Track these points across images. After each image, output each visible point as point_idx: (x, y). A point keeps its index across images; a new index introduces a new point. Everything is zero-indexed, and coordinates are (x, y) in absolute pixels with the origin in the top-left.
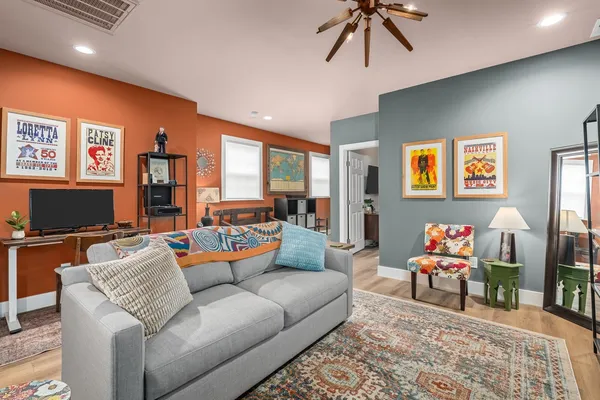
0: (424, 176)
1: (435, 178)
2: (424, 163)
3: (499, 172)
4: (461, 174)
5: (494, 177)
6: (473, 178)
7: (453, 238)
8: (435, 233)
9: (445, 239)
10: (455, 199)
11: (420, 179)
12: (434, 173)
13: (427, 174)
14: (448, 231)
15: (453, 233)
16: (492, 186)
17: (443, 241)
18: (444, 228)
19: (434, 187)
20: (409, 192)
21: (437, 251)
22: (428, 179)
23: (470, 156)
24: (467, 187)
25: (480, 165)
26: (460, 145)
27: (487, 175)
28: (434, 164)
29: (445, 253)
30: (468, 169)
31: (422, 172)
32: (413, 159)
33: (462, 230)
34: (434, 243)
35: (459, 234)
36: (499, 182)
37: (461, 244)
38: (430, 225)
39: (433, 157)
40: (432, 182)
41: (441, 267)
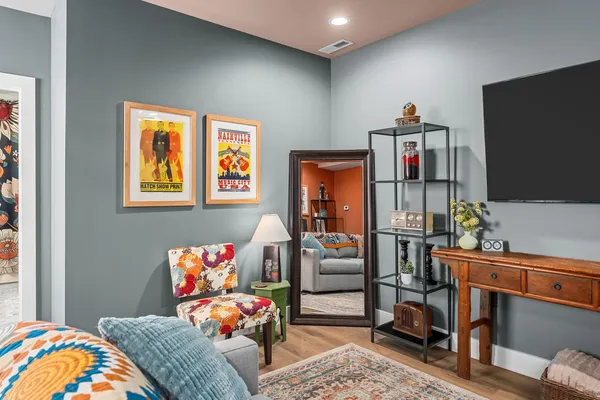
0: (163, 169)
1: (180, 174)
2: (162, 145)
3: (252, 171)
4: (215, 170)
5: (247, 178)
6: (228, 177)
7: (214, 265)
8: (189, 264)
9: (204, 269)
10: (206, 206)
11: (157, 171)
12: (179, 164)
13: (168, 165)
14: (205, 255)
15: (212, 258)
16: (246, 189)
17: (202, 274)
18: (198, 252)
19: (177, 187)
20: (135, 195)
21: (196, 291)
22: (169, 173)
23: (226, 145)
24: (222, 189)
25: (235, 159)
26: (215, 127)
27: (242, 174)
28: (178, 149)
29: (207, 294)
30: (222, 163)
31: (159, 161)
32: (145, 133)
33: (223, 251)
34: (191, 280)
35: (220, 258)
36: (253, 184)
37: (226, 272)
38: (180, 252)
39: (177, 138)
40: (176, 180)
41: (247, 312)
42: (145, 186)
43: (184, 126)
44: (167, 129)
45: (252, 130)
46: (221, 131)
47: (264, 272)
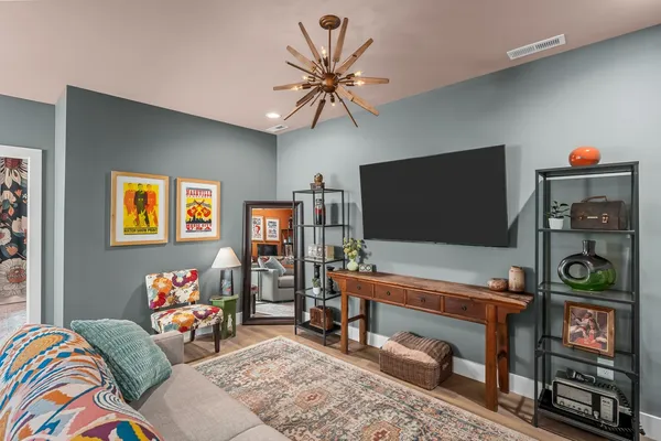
0: (142, 217)
1: (156, 221)
2: (142, 201)
3: (214, 216)
4: (184, 217)
5: (210, 221)
6: (194, 221)
7: (180, 285)
8: (162, 285)
9: (173, 288)
10: (176, 243)
11: (137, 220)
12: (155, 214)
13: (146, 214)
14: (175, 278)
15: (180, 280)
16: (208, 229)
17: (172, 292)
18: (169, 276)
19: (154, 230)
20: (120, 237)
21: (167, 304)
22: (147, 221)
23: (192, 199)
24: (189, 231)
25: (199, 209)
27: (205, 219)
28: (154, 203)
29: (176, 305)
30: (189, 212)
31: (139, 212)
32: (128, 194)
33: (189, 275)
34: (162, 296)
35: (186, 280)
36: (214, 226)
37: (190, 290)
38: (154, 276)
39: (154, 195)
40: (152, 225)
41: (201, 317)
42: (127, 231)
43: (159, 186)
44: (145, 189)
45: (214, 188)
46: (188, 189)
47: (221, 289)
